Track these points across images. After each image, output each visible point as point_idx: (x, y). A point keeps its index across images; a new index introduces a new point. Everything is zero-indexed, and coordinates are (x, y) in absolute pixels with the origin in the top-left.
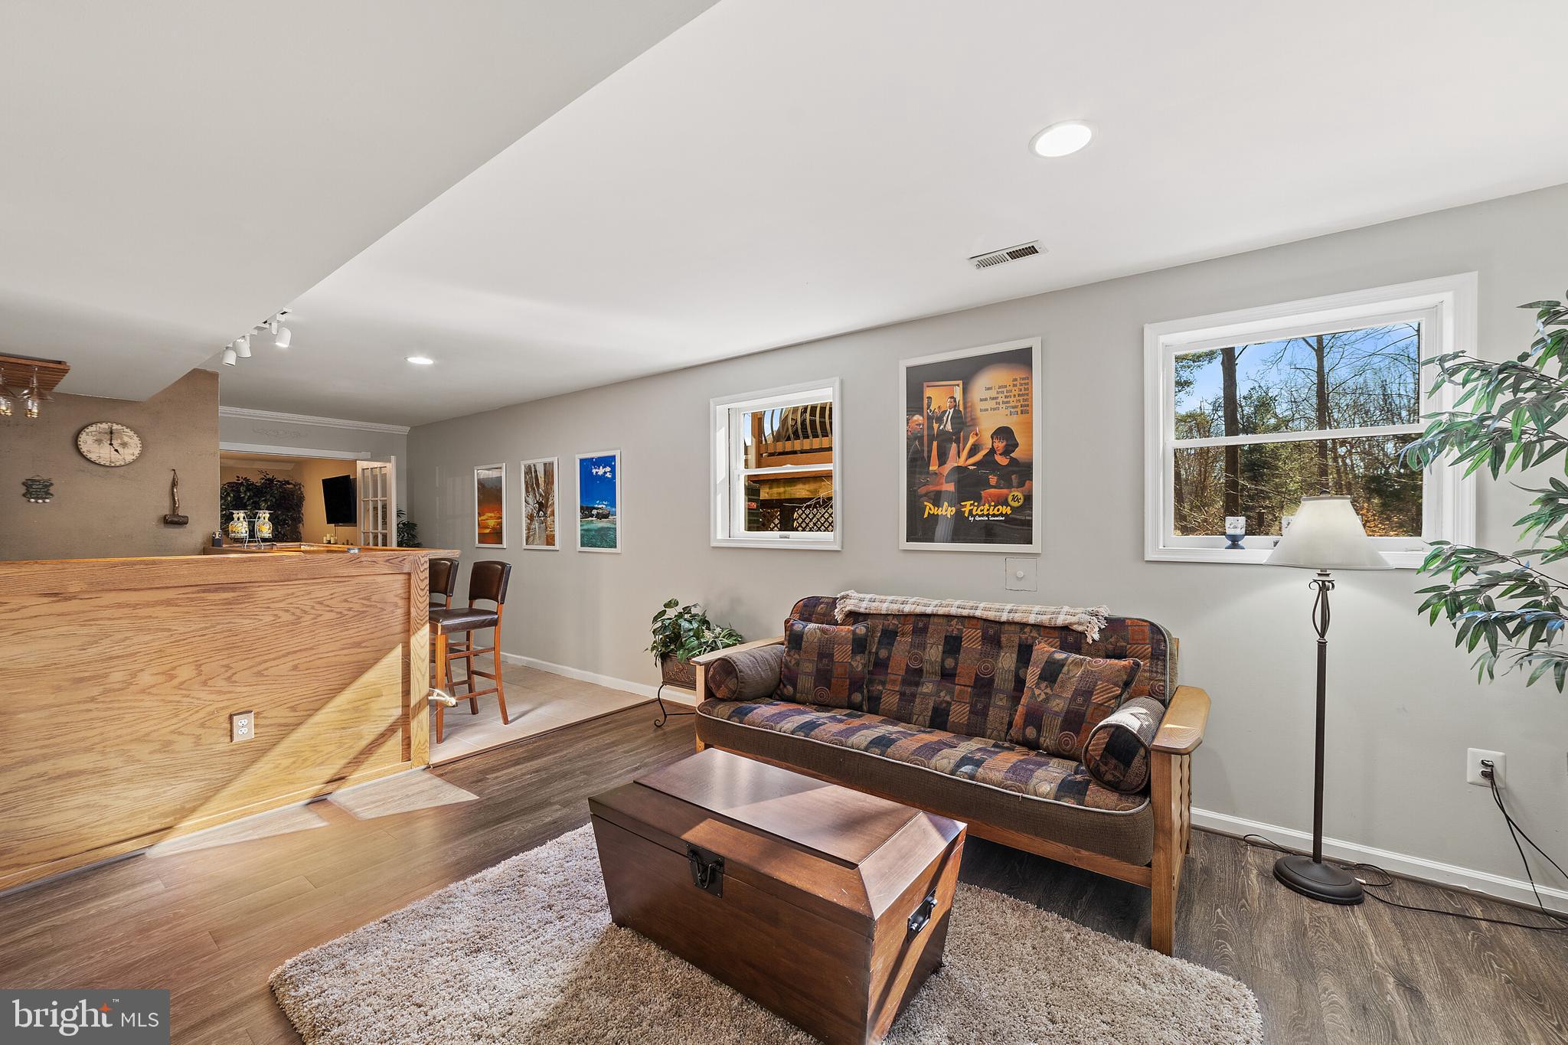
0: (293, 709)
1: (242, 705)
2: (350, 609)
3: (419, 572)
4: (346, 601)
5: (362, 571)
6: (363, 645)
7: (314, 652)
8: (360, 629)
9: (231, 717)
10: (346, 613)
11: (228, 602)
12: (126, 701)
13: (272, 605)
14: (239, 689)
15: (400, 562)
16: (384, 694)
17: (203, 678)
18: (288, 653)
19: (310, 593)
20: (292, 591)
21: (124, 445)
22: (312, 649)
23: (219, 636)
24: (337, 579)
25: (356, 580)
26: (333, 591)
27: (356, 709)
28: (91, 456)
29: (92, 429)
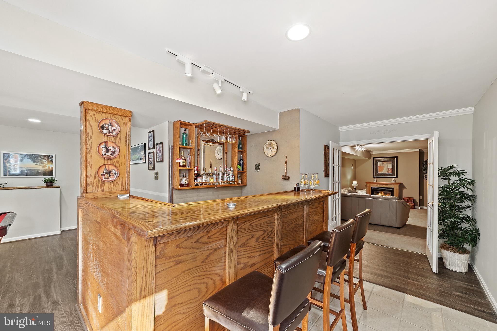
1: (100, 291)
6: (118, 290)
7: (109, 279)
9: (98, 293)
13: (103, 238)
14: (100, 281)
18: (105, 272)
19: (109, 237)
20: (106, 233)
21: (273, 148)
22: (109, 275)
23: (97, 247)
26: (112, 240)
28: (266, 154)
29: (266, 144)
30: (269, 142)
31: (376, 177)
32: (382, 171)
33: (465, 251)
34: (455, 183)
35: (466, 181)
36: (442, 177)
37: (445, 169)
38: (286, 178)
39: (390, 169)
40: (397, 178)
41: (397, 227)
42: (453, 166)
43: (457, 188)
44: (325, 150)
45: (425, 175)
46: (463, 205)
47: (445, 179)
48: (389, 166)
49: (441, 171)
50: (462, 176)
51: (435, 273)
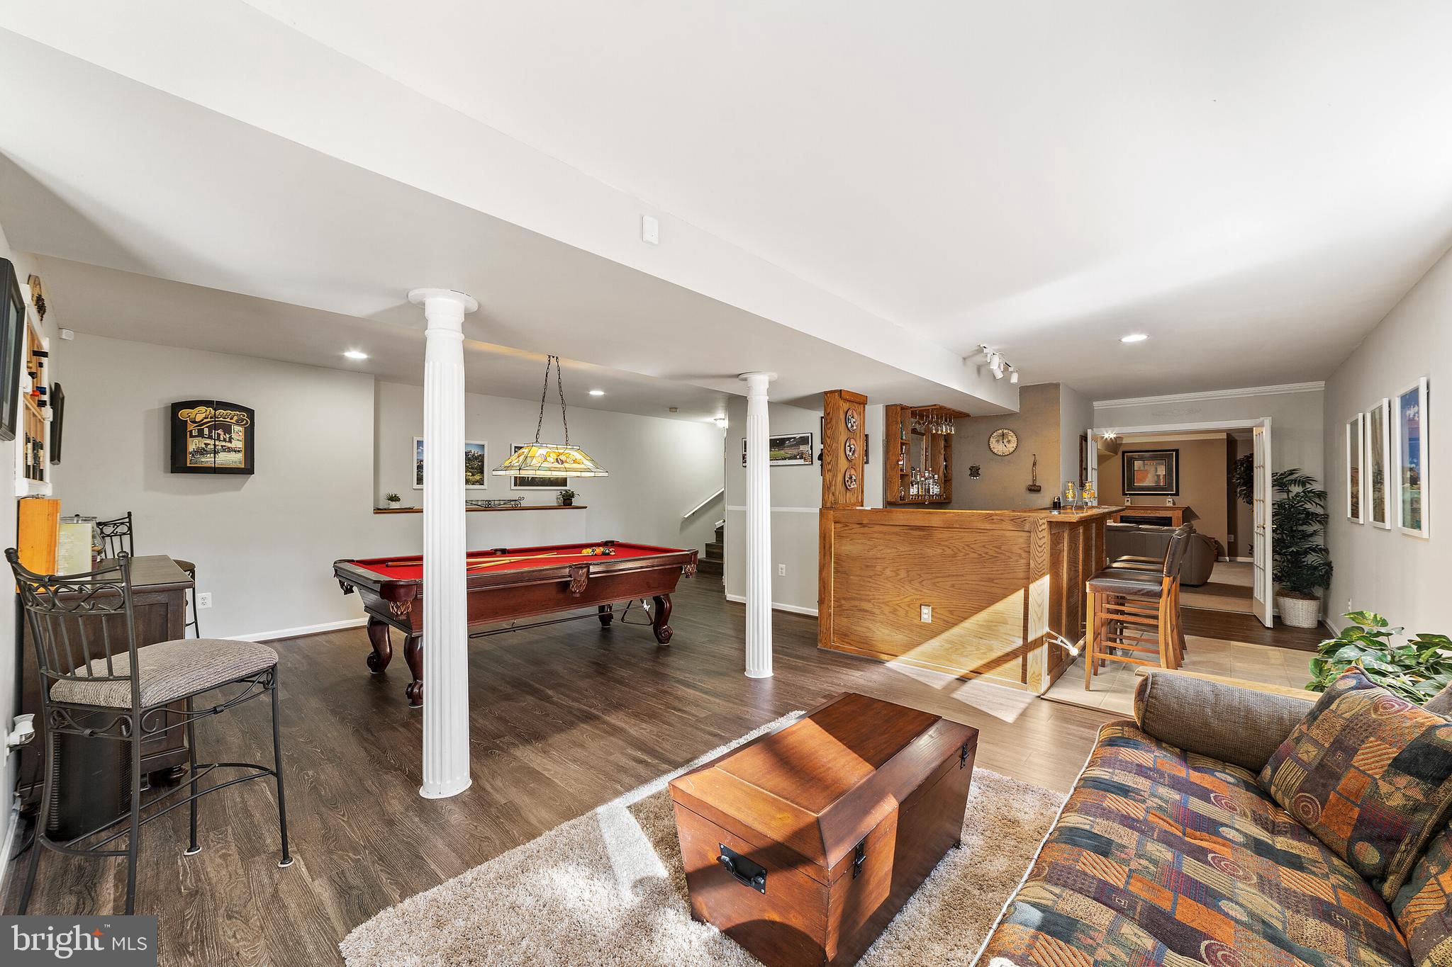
0: (951, 612)
1: (927, 600)
2: (987, 553)
3: (1038, 532)
4: (984, 546)
5: (994, 526)
6: (995, 581)
7: (964, 578)
8: (993, 569)
9: (921, 605)
10: (984, 555)
11: (921, 538)
12: (881, 582)
13: (942, 543)
14: (925, 591)
15: (1022, 522)
16: (1009, 623)
17: (910, 578)
18: (949, 576)
19: (962, 538)
20: (951, 535)
21: (1009, 442)
22: (962, 575)
23: (917, 556)
24: (979, 531)
25: (991, 533)
26: (976, 539)
27: (989, 627)
28: (995, 451)
29: (995, 434)
30: (1000, 431)
31: (1130, 494)
32: (1143, 480)
33: (1311, 597)
34: (1298, 497)
35: (1314, 493)
36: (1278, 488)
37: (1282, 474)
38: (1035, 489)
39: (1161, 477)
40: (1178, 495)
41: (1192, 583)
42: (1294, 470)
43: (1300, 504)
44: (1081, 444)
45: (1238, 490)
46: (1310, 529)
47: (1281, 491)
48: (1158, 469)
49: (1275, 478)
50: (1308, 486)
51: (1268, 628)
